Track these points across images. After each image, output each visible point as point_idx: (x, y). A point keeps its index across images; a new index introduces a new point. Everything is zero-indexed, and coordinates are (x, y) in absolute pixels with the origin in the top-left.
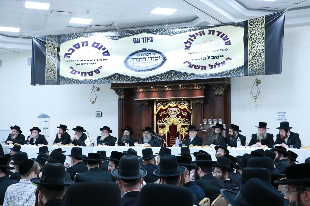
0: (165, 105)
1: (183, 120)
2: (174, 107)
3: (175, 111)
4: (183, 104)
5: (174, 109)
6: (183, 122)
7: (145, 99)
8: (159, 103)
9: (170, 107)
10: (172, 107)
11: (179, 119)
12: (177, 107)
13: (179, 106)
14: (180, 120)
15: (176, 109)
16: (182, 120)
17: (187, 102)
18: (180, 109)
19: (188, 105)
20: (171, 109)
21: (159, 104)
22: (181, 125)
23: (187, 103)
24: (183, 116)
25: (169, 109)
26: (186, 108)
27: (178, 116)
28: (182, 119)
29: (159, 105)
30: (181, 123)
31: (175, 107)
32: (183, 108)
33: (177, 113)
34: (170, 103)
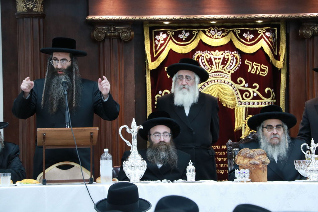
0: (188, 39)
1: (254, 92)
2: (221, 48)
3: (225, 62)
4: (252, 36)
5: (218, 55)
6: (252, 99)
7: (124, 17)
8: (164, 32)
9: (203, 46)
10: (212, 48)
11: (240, 87)
12: (230, 47)
13: (238, 45)
14: (242, 92)
15: (227, 54)
16: (251, 90)
17: (268, 31)
18: (241, 53)
19: (271, 42)
20: (207, 54)
21: (165, 36)
22: (248, 106)
23: (268, 34)
24: (251, 79)
25: (199, 53)
26: (267, 50)
27: (234, 78)
28: (250, 86)
29: (165, 40)
30: (248, 100)
31: (222, 46)
32: (250, 50)
33: (233, 67)
34: (205, 32)
